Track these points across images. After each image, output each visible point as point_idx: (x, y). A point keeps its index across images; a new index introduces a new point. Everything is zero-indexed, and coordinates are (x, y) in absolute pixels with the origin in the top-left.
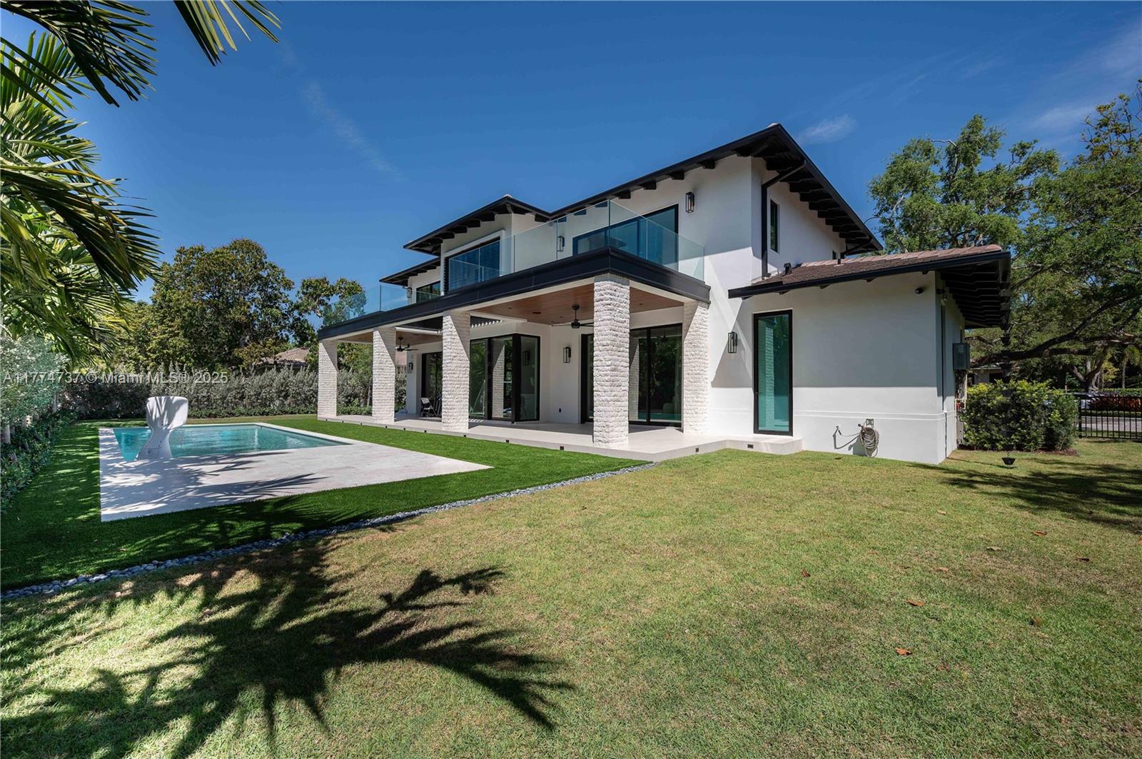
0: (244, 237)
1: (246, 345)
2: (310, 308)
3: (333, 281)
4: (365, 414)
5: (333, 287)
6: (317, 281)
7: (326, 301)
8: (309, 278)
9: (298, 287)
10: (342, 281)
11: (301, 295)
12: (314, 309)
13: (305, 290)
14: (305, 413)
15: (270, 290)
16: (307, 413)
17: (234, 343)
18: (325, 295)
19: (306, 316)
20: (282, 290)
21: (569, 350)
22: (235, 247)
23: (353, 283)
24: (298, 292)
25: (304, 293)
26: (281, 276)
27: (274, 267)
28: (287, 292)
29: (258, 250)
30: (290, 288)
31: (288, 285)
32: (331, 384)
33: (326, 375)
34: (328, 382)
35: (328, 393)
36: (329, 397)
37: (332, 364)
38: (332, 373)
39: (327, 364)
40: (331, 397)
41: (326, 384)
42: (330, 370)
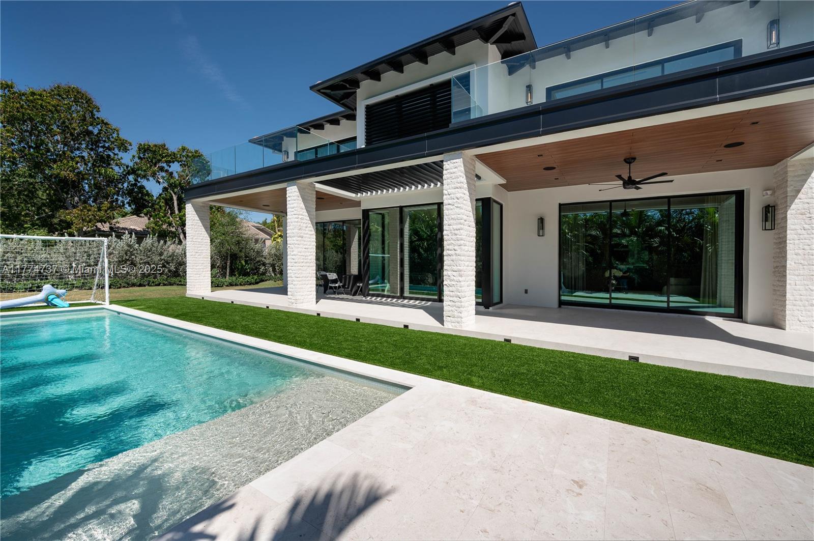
0: (70, 85)
1: (74, 207)
2: (149, 173)
3: (173, 147)
4: (227, 286)
5: (174, 154)
6: (156, 146)
7: (166, 167)
8: (146, 143)
9: (133, 151)
10: (184, 149)
11: (137, 160)
12: (154, 175)
13: (142, 155)
14: (156, 285)
15: (101, 149)
16: (159, 285)
17: (57, 203)
18: (166, 162)
19: (144, 182)
20: (116, 151)
21: (541, 221)
22: (59, 92)
23: (196, 152)
24: (134, 156)
25: (140, 158)
26: (115, 135)
27: (106, 124)
28: (121, 154)
29: (89, 101)
30: (126, 150)
31: (123, 146)
32: (204, 254)
33: (198, 243)
34: (200, 251)
35: (200, 265)
36: (202, 270)
37: (204, 230)
38: (205, 241)
39: (198, 230)
40: (204, 270)
41: (197, 254)
42: (201, 238)
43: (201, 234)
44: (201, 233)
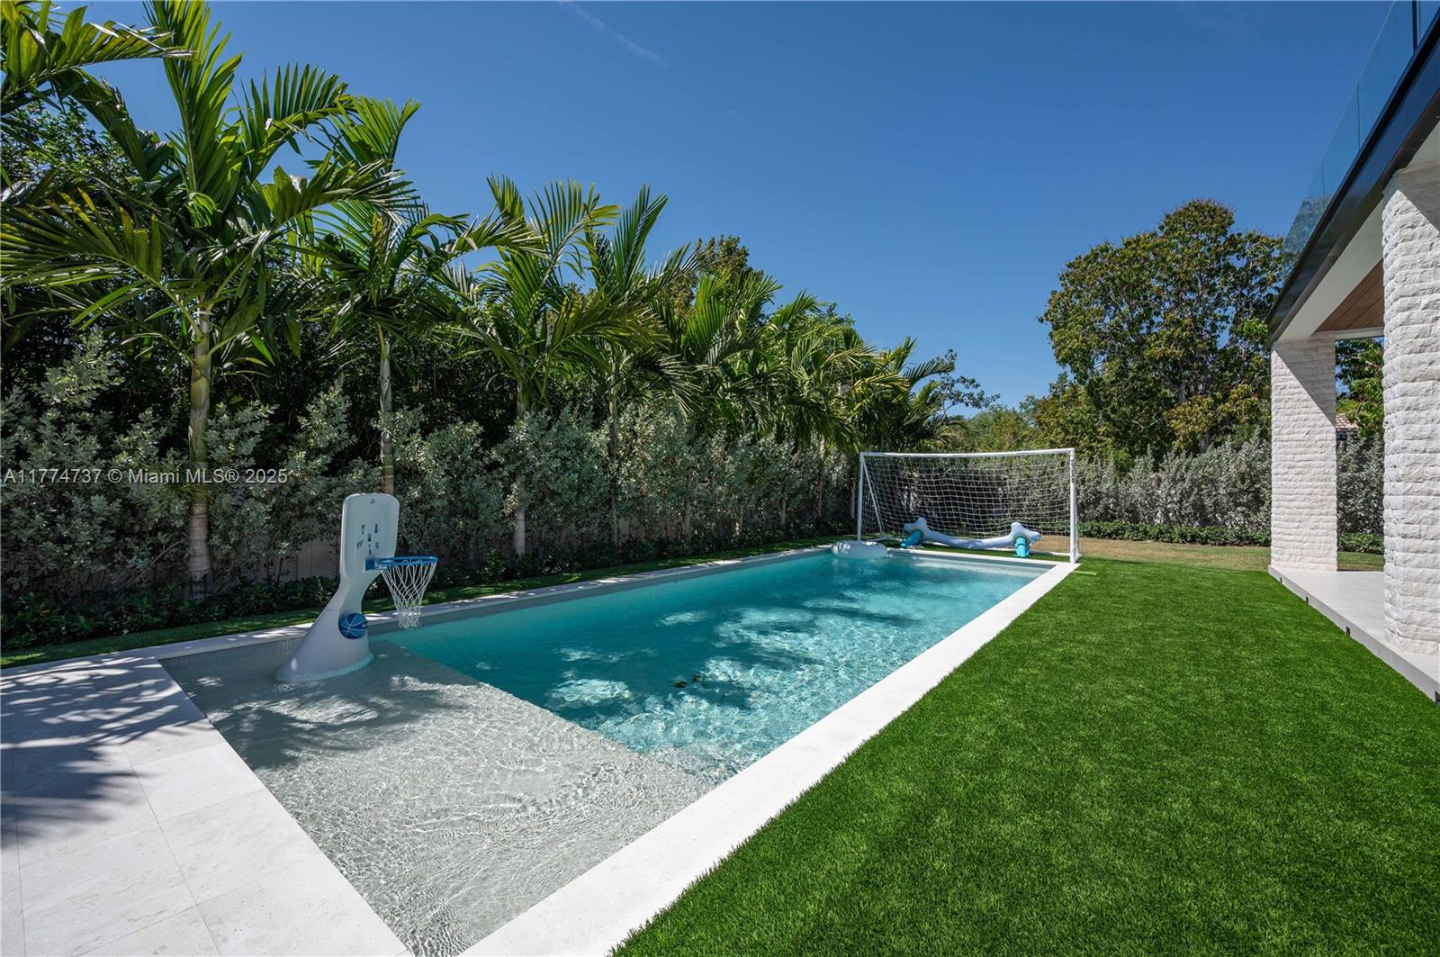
32: (1314, 470)
33: (1294, 443)
34: (1301, 464)
35: (1301, 497)
36: (1306, 511)
37: (1316, 408)
38: (1318, 437)
39: (1297, 411)
40: (1315, 511)
41: (1293, 471)
42: (1306, 429)
43: (1305, 420)
44: (1305, 416)
